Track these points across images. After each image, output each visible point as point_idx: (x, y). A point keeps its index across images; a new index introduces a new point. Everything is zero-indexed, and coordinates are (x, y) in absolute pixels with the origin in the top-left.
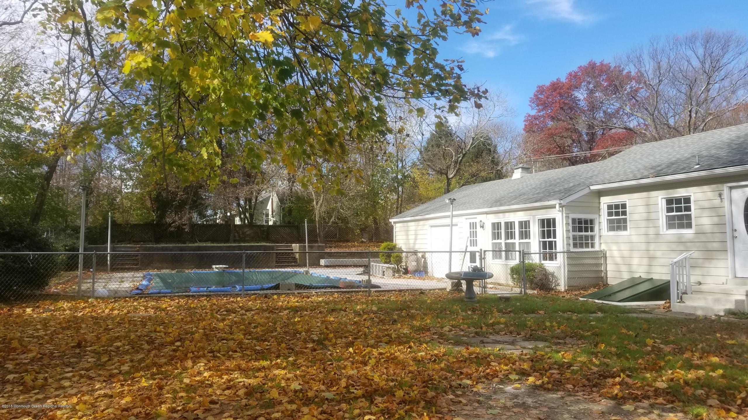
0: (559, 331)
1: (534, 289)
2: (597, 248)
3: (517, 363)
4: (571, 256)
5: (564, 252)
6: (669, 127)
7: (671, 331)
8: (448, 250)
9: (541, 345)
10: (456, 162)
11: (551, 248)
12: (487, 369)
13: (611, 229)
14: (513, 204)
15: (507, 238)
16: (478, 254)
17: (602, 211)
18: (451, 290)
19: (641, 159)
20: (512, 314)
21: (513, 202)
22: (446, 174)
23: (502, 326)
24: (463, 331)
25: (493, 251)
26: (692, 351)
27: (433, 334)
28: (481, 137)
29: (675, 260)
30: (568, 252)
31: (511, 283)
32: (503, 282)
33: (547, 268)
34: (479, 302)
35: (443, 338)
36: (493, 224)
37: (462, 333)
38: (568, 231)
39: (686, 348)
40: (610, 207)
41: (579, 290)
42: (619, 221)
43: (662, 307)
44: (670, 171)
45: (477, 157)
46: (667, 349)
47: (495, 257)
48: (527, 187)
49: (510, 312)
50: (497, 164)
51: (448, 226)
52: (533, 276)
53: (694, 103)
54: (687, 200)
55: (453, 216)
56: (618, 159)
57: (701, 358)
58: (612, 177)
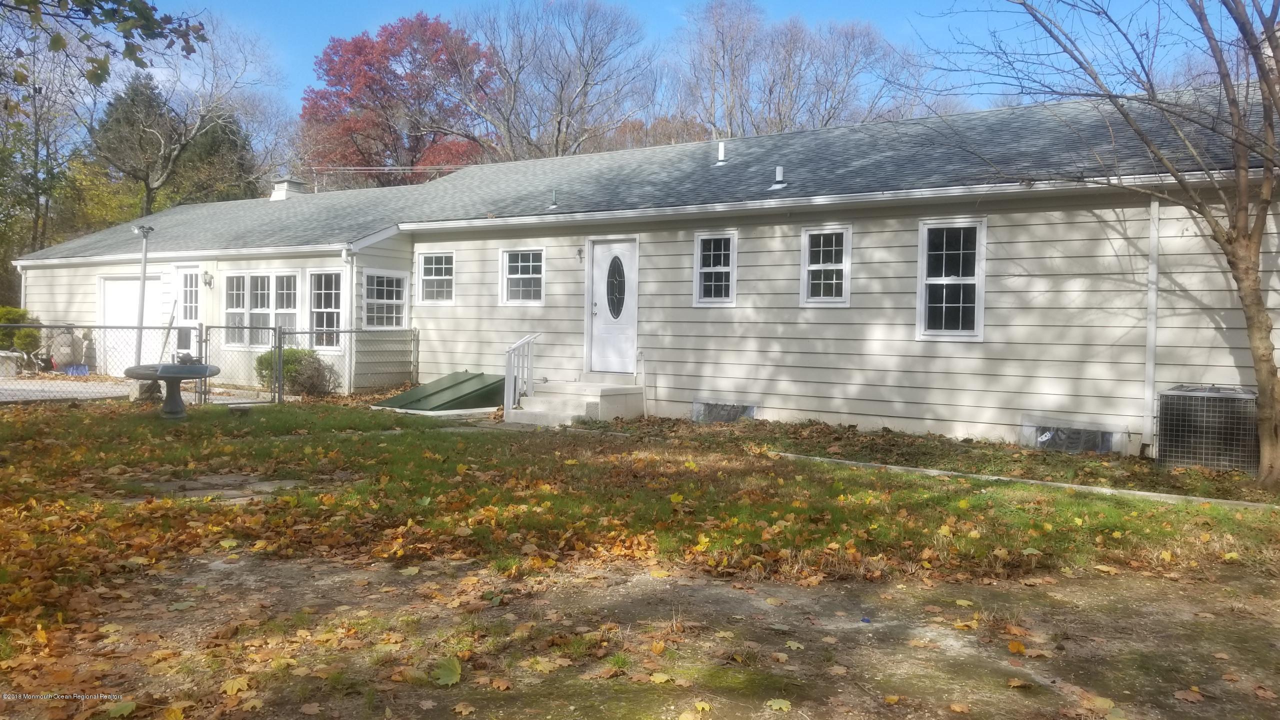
0: (325, 461)
1: (297, 393)
2: (405, 326)
3: (239, 520)
4: (363, 339)
5: (351, 332)
6: (529, 143)
7: (496, 450)
8: (136, 324)
9: (289, 485)
10: (167, 159)
11: (330, 324)
12: (181, 535)
13: (429, 295)
14: (267, 245)
15: (254, 305)
16: (194, 334)
17: (416, 266)
18: (137, 399)
19: (480, 188)
20: (250, 438)
21: (267, 241)
22: (146, 180)
23: (226, 458)
24: (148, 471)
25: (227, 327)
26: (517, 479)
27: (86, 482)
28: (219, 117)
29: (514, 346)
30: (359, 331)
31: (257, 384)
32: (242, 382)
33: (322, 358)
34: (190, 418)
35: (104, 487)
36: (230, 280)
37: (146, 476)
38: (359, 296)
39: (511, 475)
40: (428, 261)
41: (372, 393)
42: (440, 284)
43: (493, 416)
44: (517, 210)
45: (210, 154)
46: (483, 477)
47: (230, 339)
48: (295, 216)
49: (247, 433)
50: (249, 171)
51: (136, 279)
52: (296, 371)
53: (565, 110)
54: (537, 257)
55: (147, 261)
56: (446, 184)
57: (527, 487)
58: (433, 212)
